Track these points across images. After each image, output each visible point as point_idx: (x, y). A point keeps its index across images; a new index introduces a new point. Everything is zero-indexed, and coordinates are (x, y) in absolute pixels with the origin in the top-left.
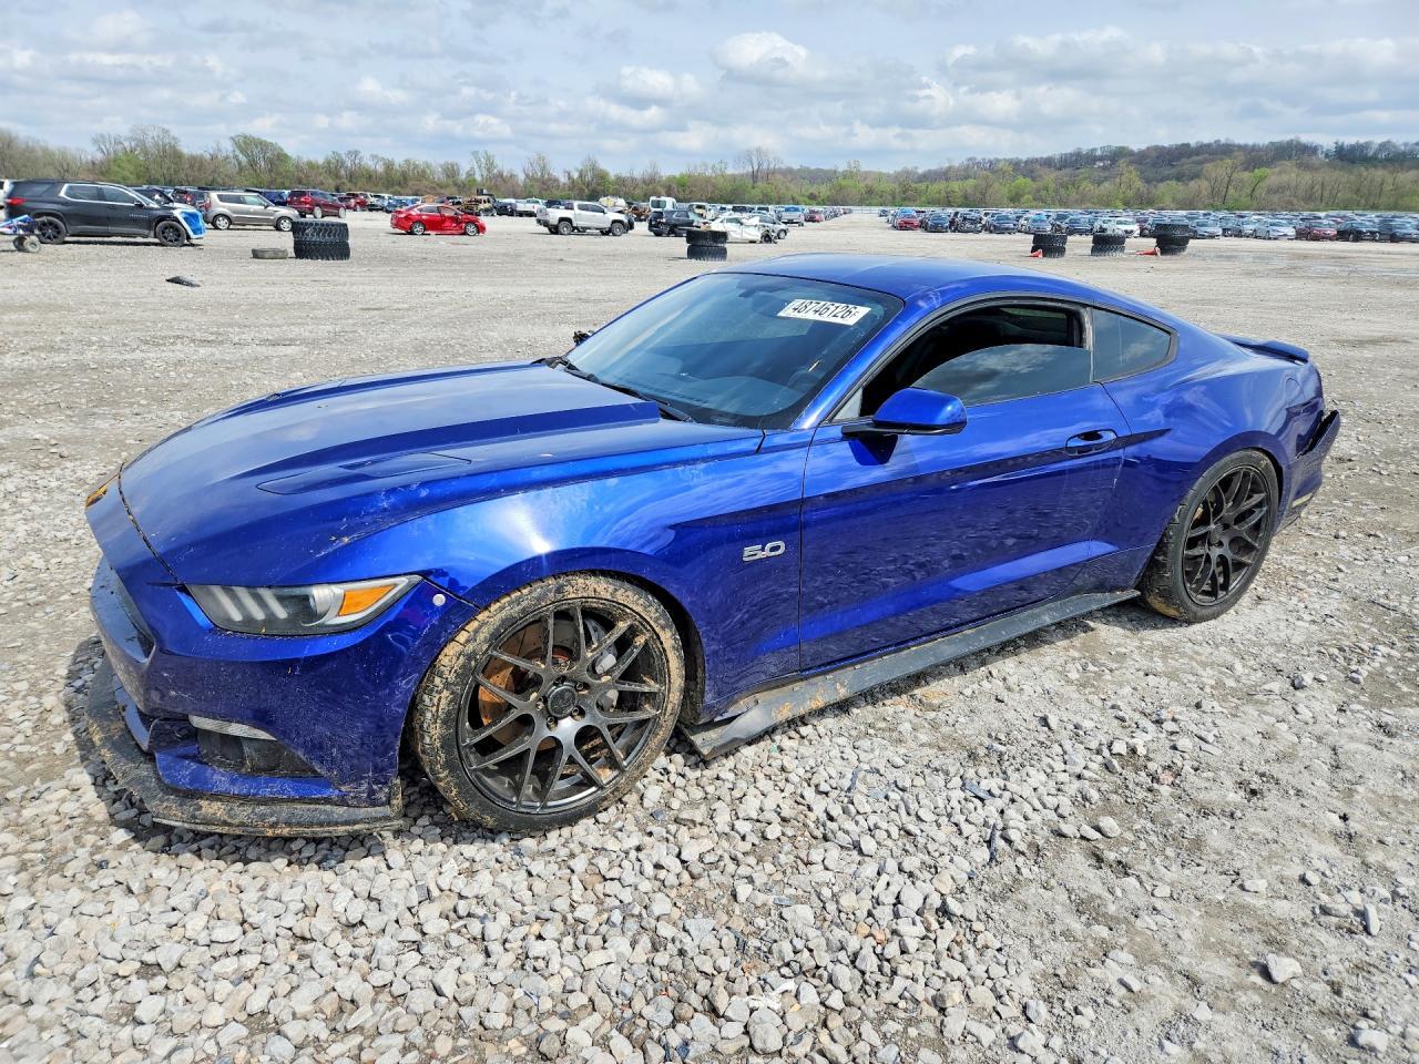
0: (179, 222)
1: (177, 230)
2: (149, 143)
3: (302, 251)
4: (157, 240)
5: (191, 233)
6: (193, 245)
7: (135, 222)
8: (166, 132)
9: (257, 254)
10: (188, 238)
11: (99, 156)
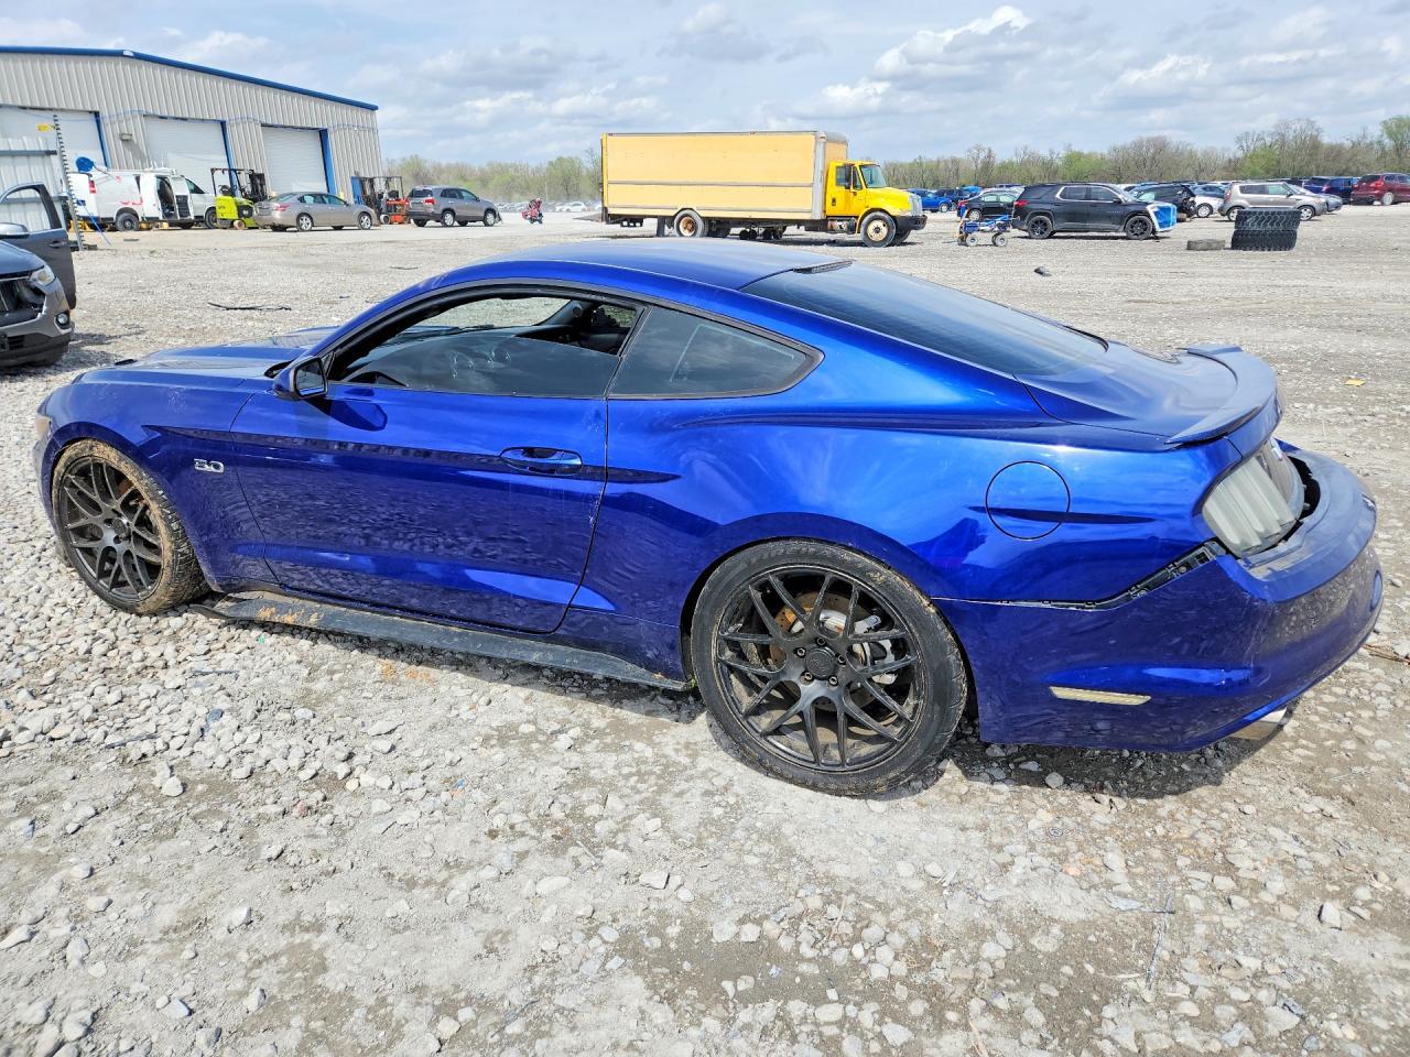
0: (1149, 216)
1: (1145, 224)
2: (1290, 135)
3: (1239, 242)
4: (1125, 234)
5: (1157, 226)
6: (1157, 238)
7: (1109, 218)
8: (1311, 123)
9: (1190, 246)
10: (1154, 231)
11: (1240, 154)
